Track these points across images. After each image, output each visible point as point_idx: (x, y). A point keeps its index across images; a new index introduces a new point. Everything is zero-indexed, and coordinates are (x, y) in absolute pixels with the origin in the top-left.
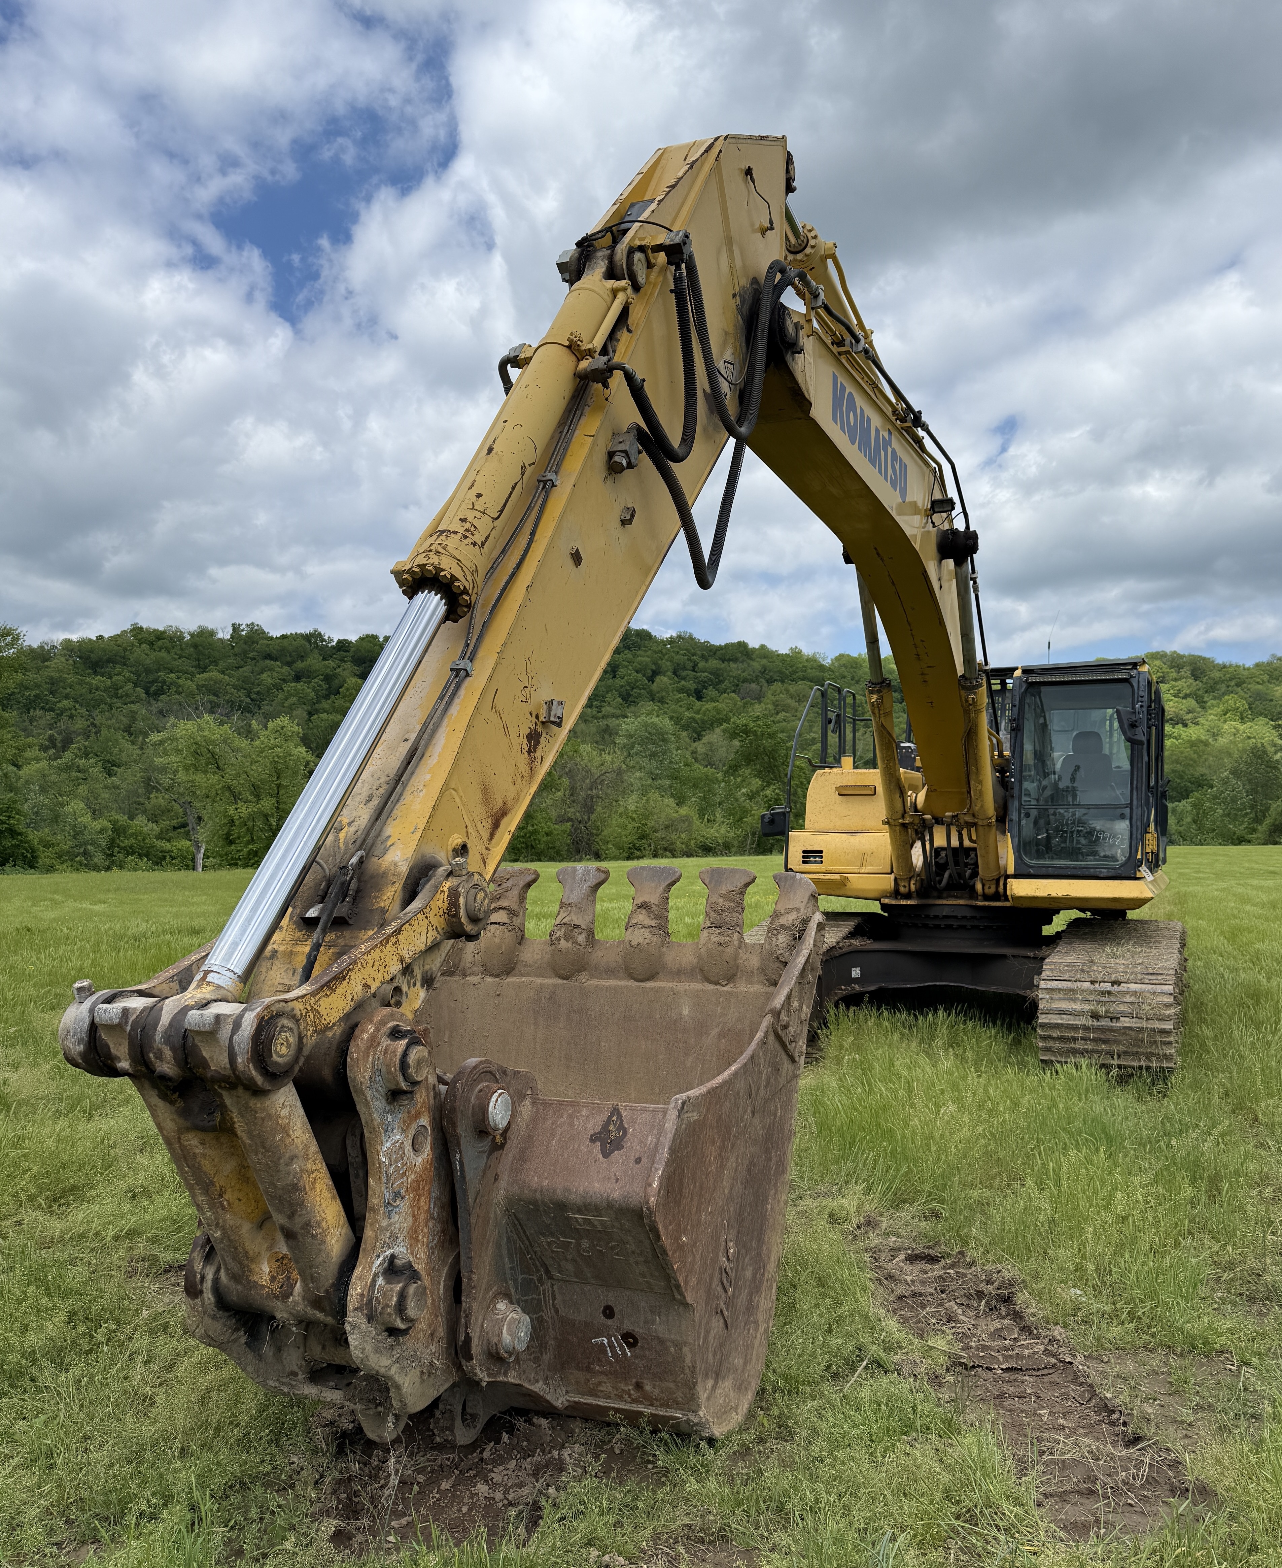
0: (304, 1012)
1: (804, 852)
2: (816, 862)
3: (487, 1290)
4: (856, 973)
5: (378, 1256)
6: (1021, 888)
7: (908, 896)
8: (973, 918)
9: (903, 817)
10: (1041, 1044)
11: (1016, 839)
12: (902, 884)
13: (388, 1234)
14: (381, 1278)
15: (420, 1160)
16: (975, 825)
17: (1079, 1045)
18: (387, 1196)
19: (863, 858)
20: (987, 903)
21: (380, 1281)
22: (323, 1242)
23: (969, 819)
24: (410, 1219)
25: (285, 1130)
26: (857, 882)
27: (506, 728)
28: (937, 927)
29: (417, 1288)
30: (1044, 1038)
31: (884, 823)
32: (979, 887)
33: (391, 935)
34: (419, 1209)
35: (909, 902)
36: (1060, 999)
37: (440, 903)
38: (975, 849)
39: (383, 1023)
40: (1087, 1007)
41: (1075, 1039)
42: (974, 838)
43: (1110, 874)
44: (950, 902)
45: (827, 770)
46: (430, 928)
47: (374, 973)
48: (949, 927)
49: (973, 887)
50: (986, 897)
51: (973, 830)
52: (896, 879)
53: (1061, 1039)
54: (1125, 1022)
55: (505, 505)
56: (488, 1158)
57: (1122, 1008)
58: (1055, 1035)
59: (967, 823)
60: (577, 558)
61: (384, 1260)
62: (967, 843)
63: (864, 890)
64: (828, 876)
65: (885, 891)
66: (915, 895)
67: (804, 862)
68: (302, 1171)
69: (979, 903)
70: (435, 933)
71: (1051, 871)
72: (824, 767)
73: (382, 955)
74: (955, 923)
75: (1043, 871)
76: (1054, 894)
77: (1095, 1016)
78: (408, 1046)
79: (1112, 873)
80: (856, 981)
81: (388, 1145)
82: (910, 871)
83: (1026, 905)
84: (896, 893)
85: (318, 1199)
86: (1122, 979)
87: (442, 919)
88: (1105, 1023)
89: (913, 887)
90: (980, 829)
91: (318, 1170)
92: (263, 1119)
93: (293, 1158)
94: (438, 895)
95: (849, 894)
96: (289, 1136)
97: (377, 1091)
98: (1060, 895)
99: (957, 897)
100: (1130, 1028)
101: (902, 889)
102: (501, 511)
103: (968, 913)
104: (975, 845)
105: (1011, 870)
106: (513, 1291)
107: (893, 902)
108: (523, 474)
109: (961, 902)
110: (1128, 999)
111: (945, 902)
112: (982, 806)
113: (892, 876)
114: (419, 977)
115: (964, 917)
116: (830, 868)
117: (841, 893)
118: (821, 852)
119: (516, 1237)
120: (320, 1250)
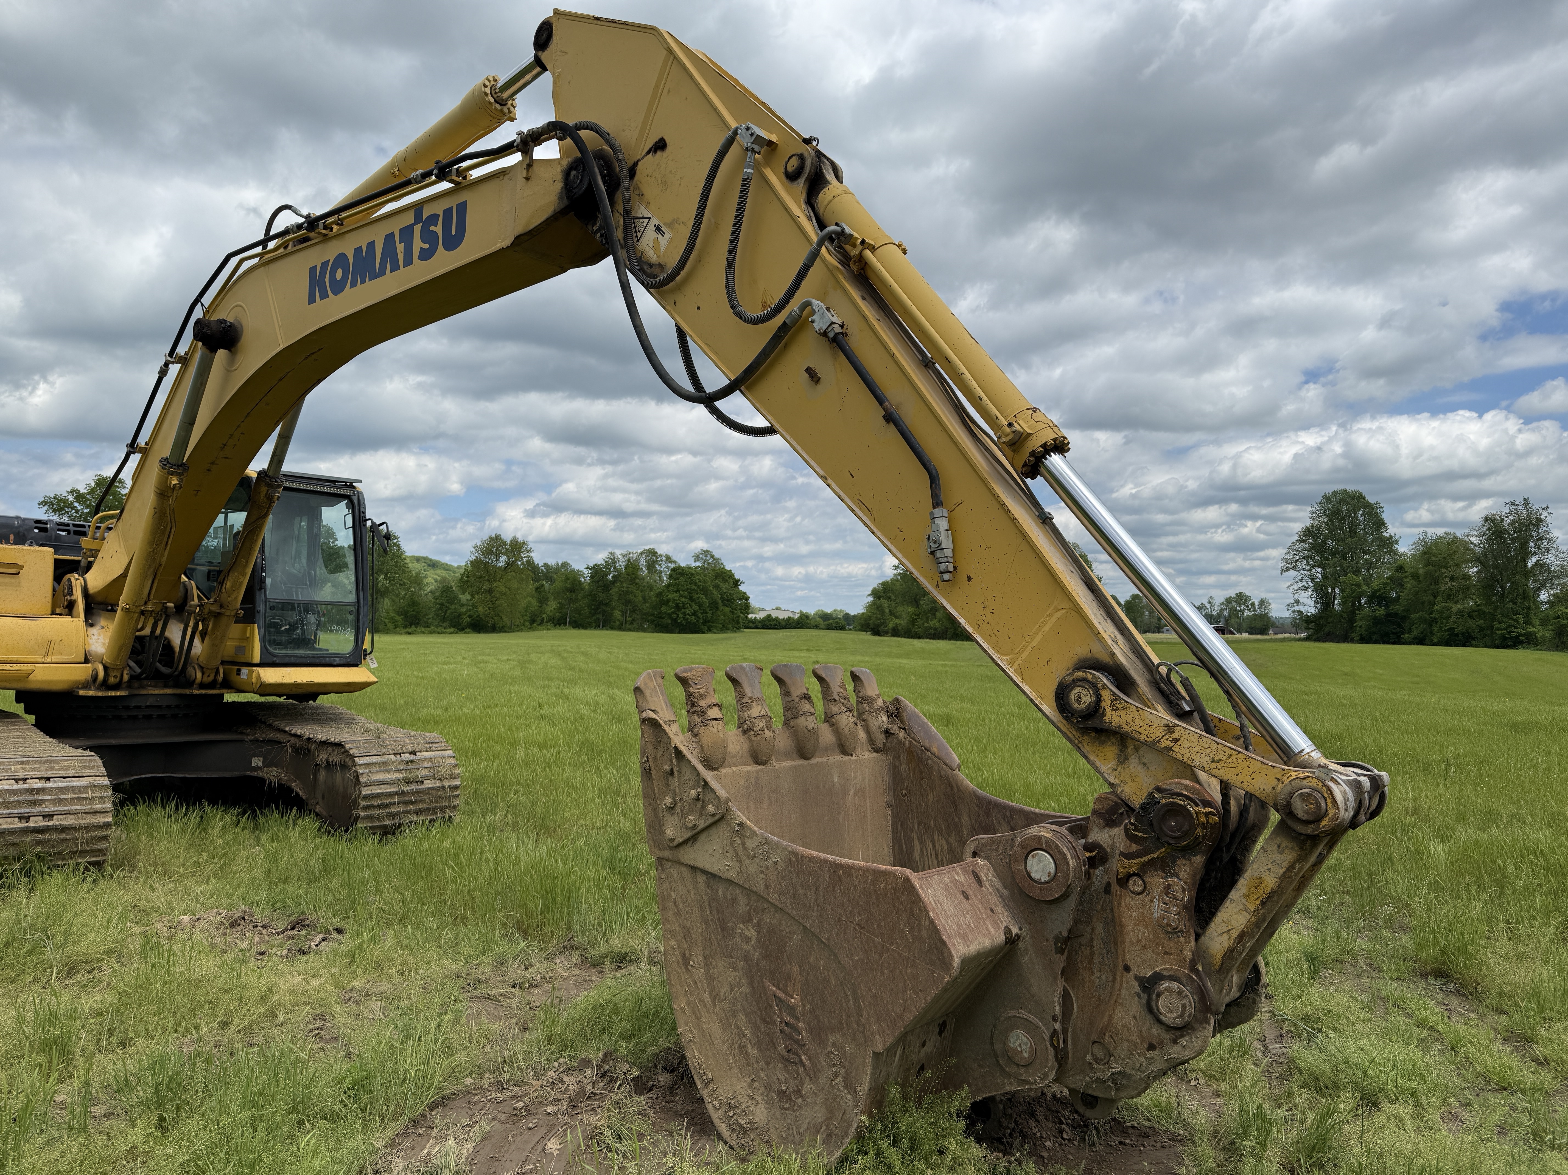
6: (272, 675)
7: (116, 687)
9: (146, 604)
10: (362, 814)
11: (264, 632)
12: (113, 674)
16: (219, 615)
17: (393, 810)
19: (49, 646)
20: (203, 692)
23: (216, 608)
26: (41, 674)
30: (366, 808)
35: (118, 694)
36: (377, 772)
40: (400, 776)
41: (392, 804)
43: (341, 662)
44: (157, 692)
48: (147, 717)
50: (202, 686)
53: (379, 807)
54: (428, 784)
57: (424, 772)
58: (375, 803)
59: (211, 612)
63: (53, 682)
65: (78, 682)
66: (123, 685)
69: (191, 692)
71: (293, 660)
74: (154, 714)
75: (286, 660)
76: (299, 681)
77: (408, 782)
79: (343, 661)
86: (418, 749)
88: (413, 787)
89: (124, 678)
90: (224, 619)
98: (305, 681)
100: (433, 788)
101: (111, 680)
103: (175, 702)
105: (257, 659)
107: (100, 694)
109: (169, 691)
110: (426, 764)
111: (149, 692)
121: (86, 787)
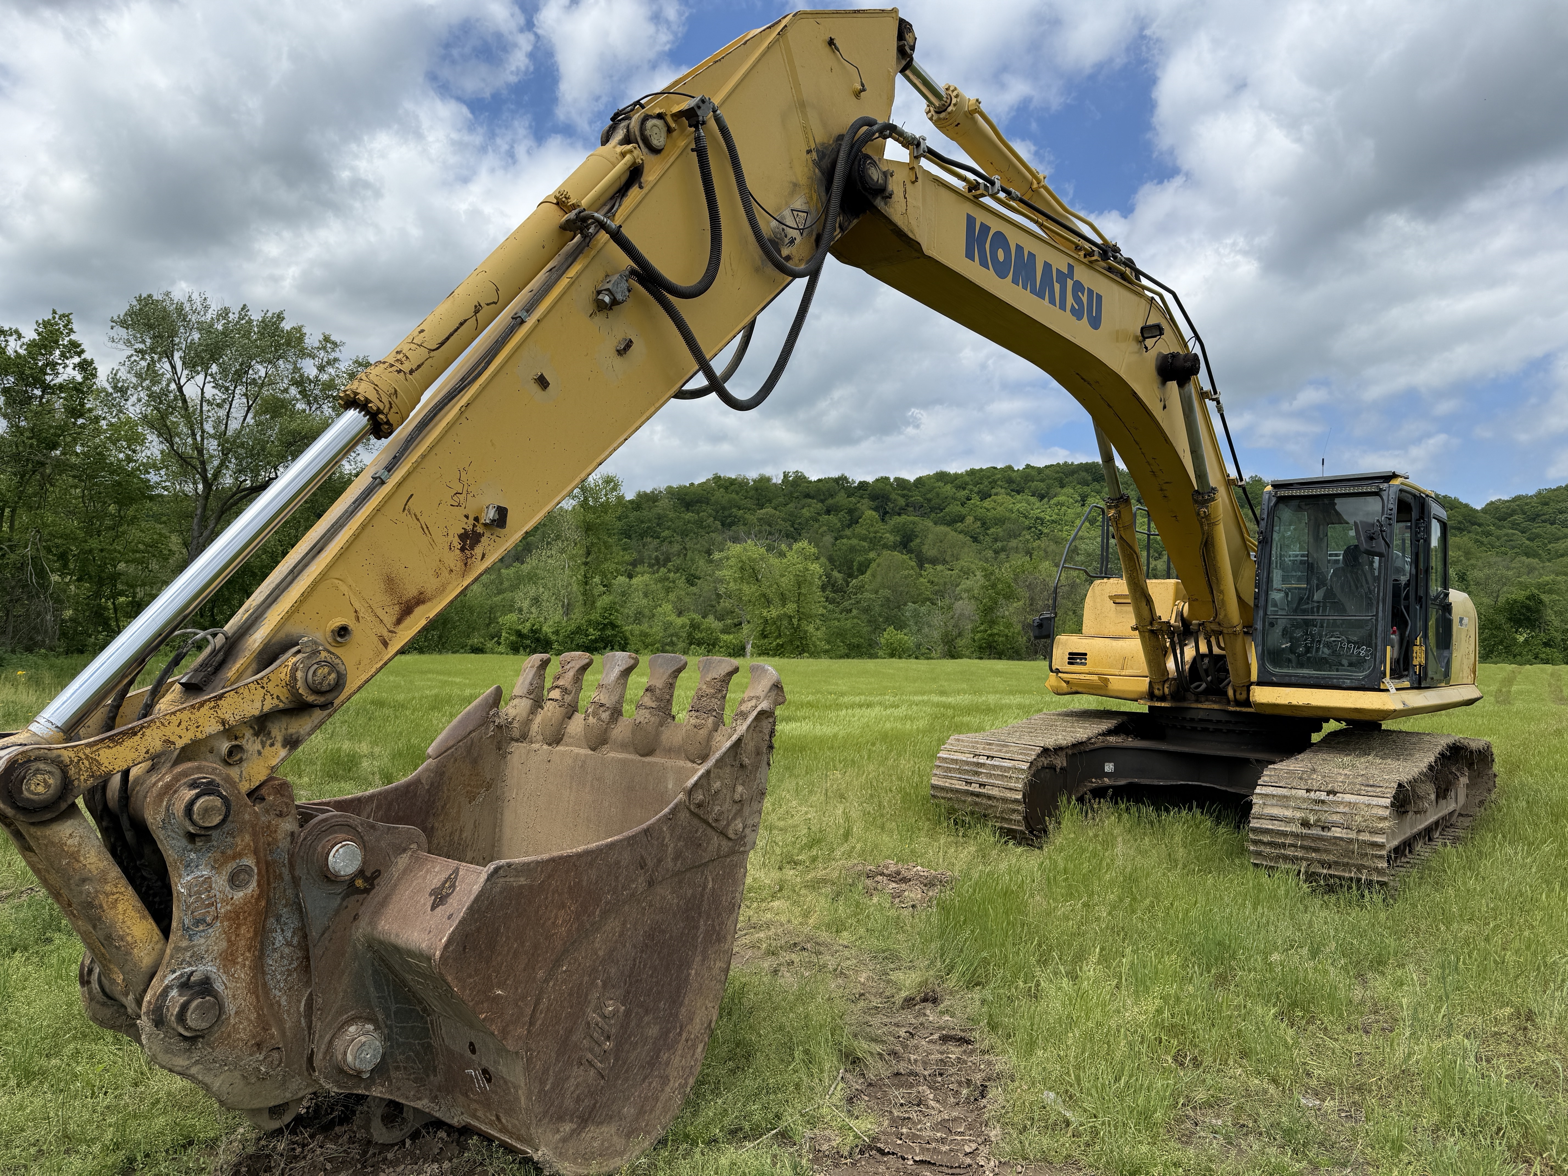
0: (76, 760)
1: (1070, 654)
2: (1082, 664)
3: (340, 1013)
4: (1109, 767)
5: (174, 972)
6: (1263, 695)
7: (1163, 698)
8: (1227, 722)
9: (1151, 624)
10: (1252, 848)
11: (1260, 648)
12: (1156, 686)
13: (189, 954)
14: (175, 991)
15: (241, 894)
16: (1221, 633)
17: (1289, 852)
18: (186, 922)
19: (1124, 661)
20: (1238, 709)
21: (174, 993)
22: (129, 954)
23: (1214, 627)
24: (224, 944)
25: (74, 857)
26: (1116, 684)
27: (425, 529)
28: (1194, 729)
29: (201, 1003)
30: (1255, 842)
31: (1134, 629)
32: (1230, 693)
33: (209, 700)
34: (237, 935)
35: (1163, 705)
36: (1273, 805)
37: (283, 676)
38: (1224, 657)
39: (184, 774)
40: (1298, 815)
41: (1284, 845)
42: (1223, 645)
43: (1353, 685)
44: (1205, 706)
45: (1105, 580)
46: (268, 697)
47: (178, 731)
48: (1205, 730)
49: (1225, 693)
50: (1238, 703)
51: (1221, 638)
52: (1150, 683)
53: (1270, 844)
54: (1337, 832)
55: (448, 339)
56: (343, 899)
57: (1335, 818)
58: (1265, 840)
59: (1213, 631)
60: (542, 382)
61: (182, 975)
62: (1216, 650)
63: (1124, 691)
64: (1088, 677)
65: (1142, 692)
66: (1169, 697)
67: (1069, 663)
68: (97, 892)
69: (1231, 709)
70: (276, 701)
71: (1293, 680)
72: (1103, 578)
73: (193, 717)
74: (1211, 727)
75: (1287, 680)
76: (1294, 702)
77: (1305, 824)
78: (198, 796)
79: (1356, 684)
80: (1108, 775)
81: (189, 878)
82: (1163, 675)
83: (1269, 711)
84: (1151, 695)
85: (121, 917)
86: (1337, 789)
87: (285, 690)
88: (1315, 831)
89: (1167, 691)
90: (1226, 637)
91: (122, 893)
92: (46, 846)
93: (84, 881)
94: (281, 669)
95: (1111, 694)
96: (78, 861)
97: (173, 831)
98: (1301, 703)
99: (1215, 702)
100: (1341, 839)
101: (1156, 692)
102: (442, 344)
103: (1224, 718)
104: (1223, 652)
105: (1254, 677)
106: (381, 1017)
107: (1150, 704)
108: (476, 312)
109: (1216, 707)
110: (1341, 809)
111: (1200, 706)
112: (1226, 615)
113: (1148, 680)
114: (280, 738)
115: (1218, 722)
116: (1092, 670)
117: (1103, 693)
118: (1086, 654)
119: (386, 971)
120: (127, 960)
121: (1010, 768)
